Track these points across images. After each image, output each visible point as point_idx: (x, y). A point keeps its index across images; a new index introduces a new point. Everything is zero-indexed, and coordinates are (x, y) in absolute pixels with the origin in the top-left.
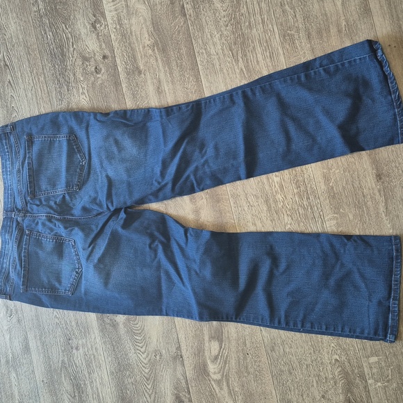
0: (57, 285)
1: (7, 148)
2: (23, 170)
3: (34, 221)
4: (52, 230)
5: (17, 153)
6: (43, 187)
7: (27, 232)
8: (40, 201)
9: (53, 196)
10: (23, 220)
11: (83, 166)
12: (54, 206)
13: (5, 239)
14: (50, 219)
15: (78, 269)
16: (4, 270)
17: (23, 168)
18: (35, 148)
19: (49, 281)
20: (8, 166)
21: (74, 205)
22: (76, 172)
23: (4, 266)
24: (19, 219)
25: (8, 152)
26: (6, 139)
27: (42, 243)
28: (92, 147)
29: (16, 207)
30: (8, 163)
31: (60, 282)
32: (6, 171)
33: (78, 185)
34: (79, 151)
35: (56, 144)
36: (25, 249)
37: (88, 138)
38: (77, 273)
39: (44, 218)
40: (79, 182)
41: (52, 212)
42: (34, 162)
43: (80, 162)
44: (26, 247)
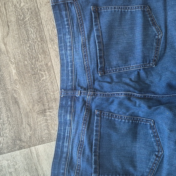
0: (131, 169)
1: (67, 21)
2: (89, 44)
3: (107, 100)
4: (128, 109)
5: (80, 26)
6: (114, 63)
7: (97, 112)
8: (111, 78)
9: (126, 73)
10: (93, 99)
11: (159, 40)
12: (131, 83)
13: (66, 120)
14: (129, 98)
15: (158, 152)
16: (64, 155)
17: (89, 41)
18: (104, 21)
19: (123, 166)
20: (68, 41)
21: (152, 82)
22: (153, 46)
23: (65, 150)
24: (88, 98)
25: (68, 25)
26: (66, 10)
27: (115, 125)
28: (169, 19)
29: (79, 86)
30: (68, 37)
31: (134, 167)
32: (66, 46)
33: (155, 60)
34: (154, 24)
35: (128, 16)
36: (96, 131)
37: (165, 9)
38: (157, 156)
39: (123, 96)
40: (156, 57)
41: (131, 89)
42: (104, 35)
43: (155, 35)
44: (99, 129)
